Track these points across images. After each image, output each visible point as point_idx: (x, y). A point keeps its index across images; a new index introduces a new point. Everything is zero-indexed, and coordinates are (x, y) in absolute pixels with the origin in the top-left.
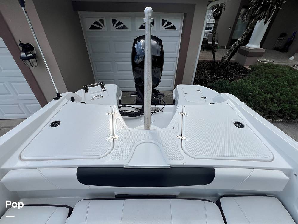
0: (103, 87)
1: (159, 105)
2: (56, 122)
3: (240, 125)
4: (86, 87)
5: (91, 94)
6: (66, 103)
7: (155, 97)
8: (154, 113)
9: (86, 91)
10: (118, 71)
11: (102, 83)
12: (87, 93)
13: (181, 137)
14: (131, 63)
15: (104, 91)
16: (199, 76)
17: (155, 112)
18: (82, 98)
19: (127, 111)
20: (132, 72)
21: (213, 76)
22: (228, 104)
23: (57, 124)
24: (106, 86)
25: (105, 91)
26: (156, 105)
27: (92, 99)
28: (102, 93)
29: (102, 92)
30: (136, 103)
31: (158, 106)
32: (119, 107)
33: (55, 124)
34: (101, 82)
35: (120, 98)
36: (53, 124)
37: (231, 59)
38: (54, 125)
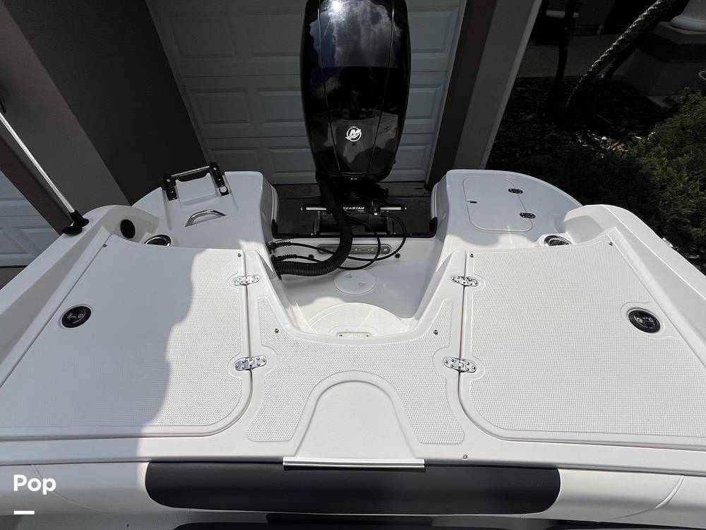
0: (219, 181)
1: (389, 236)
2: (76, 310)
3: (645, 321)
4: (168, 181)
5: (187, 204)
6: (105, 246)
7: (376, 214)
8: (372, 261)
9: (171, 194)
10: (269, 121)
11: (217, 167)
12: (174, 201)
13: (457, 364)
14: (299, 93)
15: (223, 194)
16: (505, 134)
17: (376, 259)
18: (157, 219)
19: (295, 256)
20: (303, 124)
21: (550, 131)
22: (611, 244)
23: (81, 316)
24: (228, 175)
25: (227, 193)
26: (378, 237)
27: (190, 222)
28: (217, 203)
29: (217, 198)
30: (321, 230)
31: (384, 241)
32: (271, 248)
33: (75, 317)
34: (212, 165)
35: (274, 216)
36: (70, 316)
37: (615, 74)
38: (73, 320)
